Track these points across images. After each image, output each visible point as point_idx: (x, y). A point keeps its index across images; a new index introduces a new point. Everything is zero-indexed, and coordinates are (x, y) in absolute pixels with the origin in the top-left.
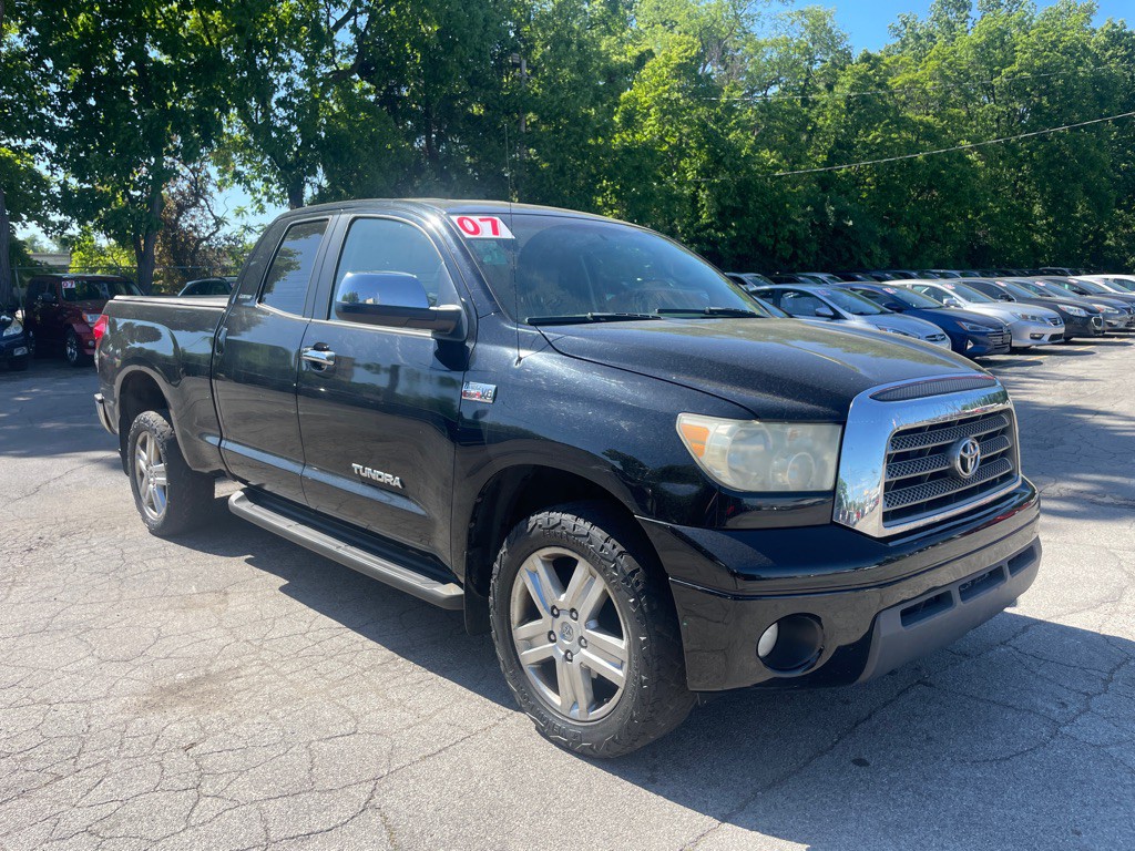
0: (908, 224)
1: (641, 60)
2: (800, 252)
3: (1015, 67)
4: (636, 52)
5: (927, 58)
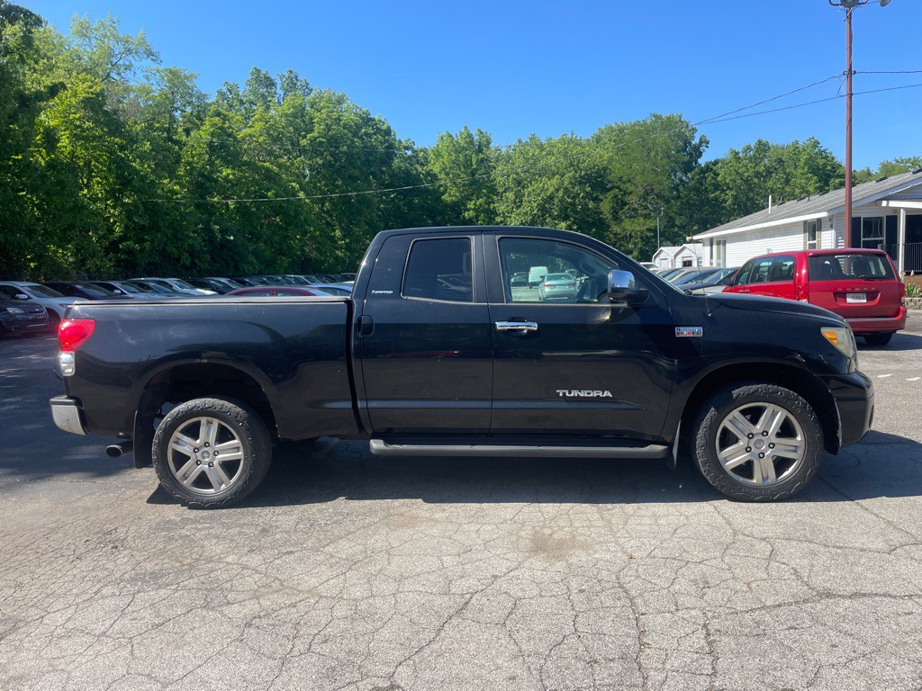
0: (265, 242)
1: (54, 90)
2: (197, 261)
3: (315, 134)
4: (48, 83)
5: (253, 119)
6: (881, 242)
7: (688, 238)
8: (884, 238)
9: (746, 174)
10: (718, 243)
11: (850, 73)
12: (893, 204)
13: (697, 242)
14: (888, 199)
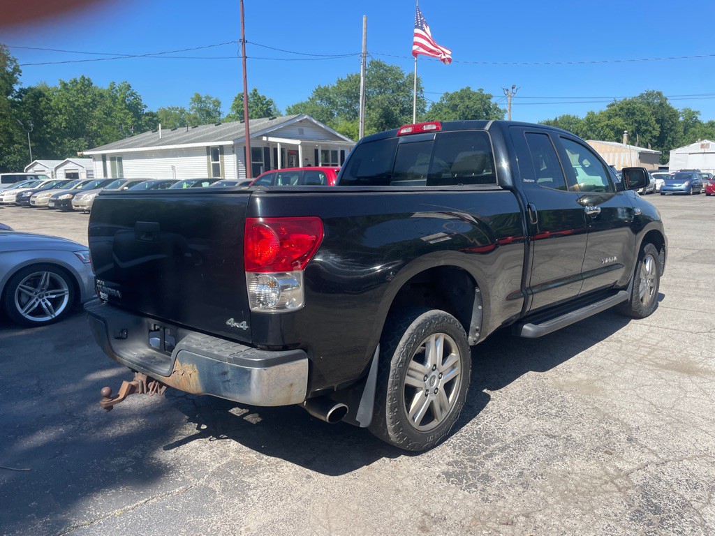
6: (262, 165)
7: (79, 153)
8: (263, 163)
9: (76, 103)
10: (112, 159)
11: (244, 41)
12: (271, 139)
13: (88, 157)
14: (267, 135)
